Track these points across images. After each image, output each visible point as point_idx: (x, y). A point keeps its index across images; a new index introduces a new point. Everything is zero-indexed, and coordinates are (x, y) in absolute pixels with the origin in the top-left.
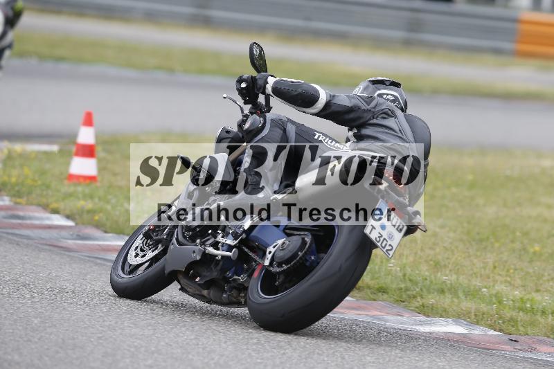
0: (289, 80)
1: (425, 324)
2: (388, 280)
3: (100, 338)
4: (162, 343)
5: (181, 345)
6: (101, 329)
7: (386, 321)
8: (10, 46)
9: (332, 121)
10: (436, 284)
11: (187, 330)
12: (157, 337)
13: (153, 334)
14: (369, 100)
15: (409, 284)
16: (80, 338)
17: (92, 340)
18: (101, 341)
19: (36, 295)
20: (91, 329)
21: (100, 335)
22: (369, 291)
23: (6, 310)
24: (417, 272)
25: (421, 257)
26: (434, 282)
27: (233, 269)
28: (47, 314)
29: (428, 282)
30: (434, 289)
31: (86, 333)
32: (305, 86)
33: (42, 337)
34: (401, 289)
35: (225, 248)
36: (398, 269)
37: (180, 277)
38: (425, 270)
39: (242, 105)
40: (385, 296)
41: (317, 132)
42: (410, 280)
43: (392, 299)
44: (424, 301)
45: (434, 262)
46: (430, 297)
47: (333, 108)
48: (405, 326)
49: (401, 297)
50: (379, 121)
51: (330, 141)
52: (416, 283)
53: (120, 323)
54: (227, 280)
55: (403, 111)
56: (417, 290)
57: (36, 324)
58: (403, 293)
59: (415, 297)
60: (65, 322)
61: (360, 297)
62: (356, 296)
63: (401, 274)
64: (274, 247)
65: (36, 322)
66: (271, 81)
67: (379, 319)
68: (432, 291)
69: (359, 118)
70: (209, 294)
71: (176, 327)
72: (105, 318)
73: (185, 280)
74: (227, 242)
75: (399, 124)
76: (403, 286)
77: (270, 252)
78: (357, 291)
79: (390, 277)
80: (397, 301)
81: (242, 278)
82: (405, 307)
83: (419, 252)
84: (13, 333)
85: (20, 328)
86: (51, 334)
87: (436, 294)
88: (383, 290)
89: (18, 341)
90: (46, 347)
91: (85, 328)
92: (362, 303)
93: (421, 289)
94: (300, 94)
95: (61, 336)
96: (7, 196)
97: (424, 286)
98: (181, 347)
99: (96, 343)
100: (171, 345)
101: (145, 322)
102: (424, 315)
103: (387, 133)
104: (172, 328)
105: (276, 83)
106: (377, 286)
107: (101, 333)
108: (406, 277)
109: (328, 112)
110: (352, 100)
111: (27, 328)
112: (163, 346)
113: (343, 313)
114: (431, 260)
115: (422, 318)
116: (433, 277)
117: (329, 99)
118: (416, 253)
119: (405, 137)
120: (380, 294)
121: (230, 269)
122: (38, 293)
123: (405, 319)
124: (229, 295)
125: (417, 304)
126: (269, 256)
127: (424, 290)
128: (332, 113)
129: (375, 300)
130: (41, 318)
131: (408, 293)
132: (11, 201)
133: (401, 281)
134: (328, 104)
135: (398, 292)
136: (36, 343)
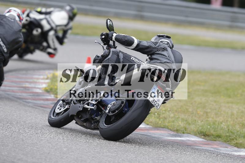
0: (123, 35)
1: (237, 151)
2: (221, 132)
3: (93, 157)
4: (121, 159)
5: (129, 160)
6: (93, 153)
7: (220, 150)
8: (71, 29)
9: (140, 52)
10: (243, 134)
11: (132, 154)
12: (118, 157)
13: (116, 156)
14: (156, 43)
15: (231, 134)
16: (84, 157)
17: (90, 158)
18: (93, 158)
19: (65, 138)
20: (89, 153)
21: (93, 156)
22: (213, 137)
23: (52, 144)
24: (234, 128)
25: (236, 122)
26: (242, 133)
27: (95, 114)
28: (70, 146)
29: (239, 133)
30: (242, 136)
31: (87, 155)
32: (128, 37)
33: (67, 156)
34: (227, 136)
35: (92, 105)
36: (226, 127)
37: (75, 118)
38: (238, 128)
39: (103, 45)
40: (220, 139)
41: (132, 56)
42: (231, 132)
43: (223, 140)
44: (237, 141)
45: (242, 124)
46: (240, 139)
47: (140, 47)
48: (228, 152)
49: (227, 139)
50: (160, 52)
51: (137, 60)
52: (233, 133)
53: (102, 150)
54: (92, 119)
55: (171, 48)
56: (234, 136)
57: (65, 151)
58: (228, 138)
59: (233, 139)
60: (78, 150)
61: (209, 139)
62: (207, 139)
63: (227, 129)
64: (111, 105)
65: (65, 150)
66: (115, 35)
67: (217, 149)
68: (241, 137)
69: (151, 51)
70: (86, 125)
71: (127, 152)
72: (96, 149)
73: (77, 119)
74: (93, 103)
75: (168, 54)
76: (228, 134)
77: (109, 107)
78: (207, 137)
79: (222, 130)
80: (225, 141)
81: (98, 118)
82: (229, 144)
83: (235, 120)
84: (55, 154)
85: (58, 152)
86: (71, 155)
87: (242, 138)
88: (219, 136)
89: (57, 158)
90: (69, 161)
91: (87, 152)
92: (210, 142)
93: (236, 136)
94: (126, 41)
95: (76, 156)
96: (53, 94)
97: (237, 135)
98: (129, 161)
99: (91, 159)
100: (124, 160)
101: (113, 150)
102: (237, 147)
103: (163, 57)
104: (125, 153)
105: (116, 36)
106: (216, 135)
107: (93, 155)
108: (229, 131)
109: (138, 48)
110: (149, 43)
111: (61, 153)
112: (121, 161)
113: (201, 146)
114: (240, 123)
115: (236, 149)
116: (241, 131)
117: (138, 42)
118: (234, 120)
119: (170, 59)
120: (218, 138)
121: (94, 114)
122: (66, 137)
123: (229, 149)
124: (94, 125)
125: (234, 143)
126: (108, 109)
127: (237, 136)
128: (140, 49)
129: (215, 141)
130: (67, 148)
131: (230, 137)
132: (54, 96)
133: (227, 132)
134: (138, 45)
135: (226, 137)
136: (65, 159)
